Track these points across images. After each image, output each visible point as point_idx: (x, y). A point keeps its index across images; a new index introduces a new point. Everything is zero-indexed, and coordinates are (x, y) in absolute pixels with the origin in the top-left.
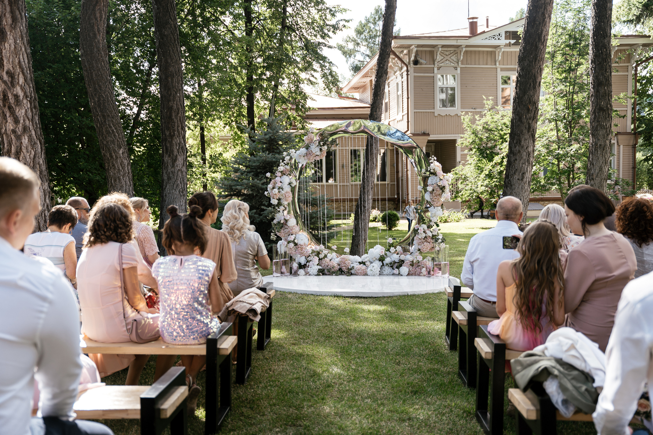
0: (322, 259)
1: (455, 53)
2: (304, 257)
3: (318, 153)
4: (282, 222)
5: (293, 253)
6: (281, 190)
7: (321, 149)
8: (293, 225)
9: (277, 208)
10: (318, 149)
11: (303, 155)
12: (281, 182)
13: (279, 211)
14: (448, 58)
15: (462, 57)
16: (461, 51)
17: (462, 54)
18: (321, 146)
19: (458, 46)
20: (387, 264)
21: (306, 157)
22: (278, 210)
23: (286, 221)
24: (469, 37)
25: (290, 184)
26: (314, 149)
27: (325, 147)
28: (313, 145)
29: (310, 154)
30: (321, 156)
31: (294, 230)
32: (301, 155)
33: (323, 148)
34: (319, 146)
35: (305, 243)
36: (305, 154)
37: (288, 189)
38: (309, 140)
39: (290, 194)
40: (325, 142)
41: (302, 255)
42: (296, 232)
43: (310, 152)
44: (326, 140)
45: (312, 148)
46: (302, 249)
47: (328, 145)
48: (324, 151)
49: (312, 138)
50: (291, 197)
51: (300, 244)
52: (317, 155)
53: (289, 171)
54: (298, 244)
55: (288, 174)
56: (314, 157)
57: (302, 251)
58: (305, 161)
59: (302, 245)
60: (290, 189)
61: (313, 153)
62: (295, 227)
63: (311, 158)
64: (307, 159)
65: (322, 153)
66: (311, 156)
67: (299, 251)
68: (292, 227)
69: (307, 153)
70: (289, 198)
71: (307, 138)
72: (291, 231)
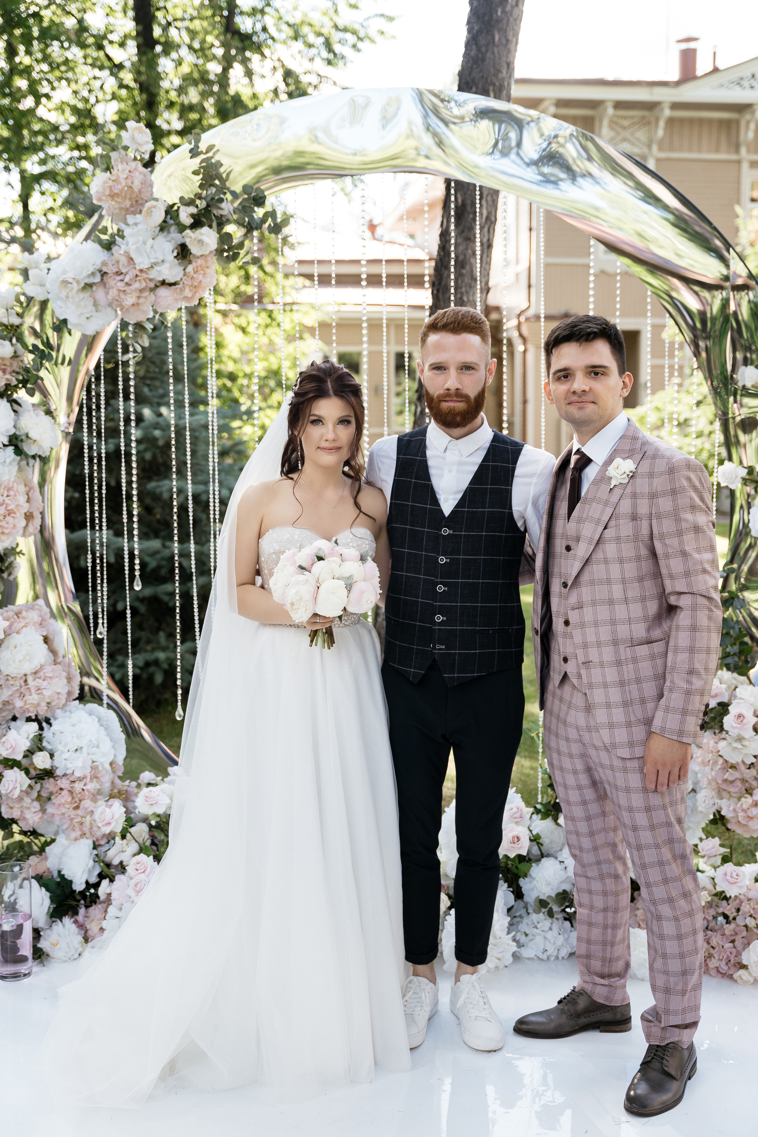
1: (644, 122)
2: (86, 844)
3: (170, 271)
5: (30, 817)
7: (183, 252)
8: (28, 668)
10: (166, 247)
11: (84, 277)
14: (627, 134)
15: (660, 133)
16: (657, 120)
17: (662, 124)
18: (182, 228)
19: (652, 106)
20: (542, 903)
21: (100, 293)
24: (678, 84)
25: (15, 442)
26: (145, 243)
27: (201, 234)
28: (136, 224)
29: (119, 273)
30: (187, 290)
31: (33, 698)
32: (71, 280)
33: (196, 242)
34: (173, 229)
35: (94, 768)
36: (93, 274)
37: (6, 468)
38: (117, 195)
39: (15, 495)
40: (208, 206)
41: (78, 833)
42: (49, 703)
43: (121, 263)
44: (213, 199)
45: (130, 244)
46: (77, 800)
47: (221, 225)
48: (200, 262)
49: (137, 185)
50: (18, 514)
51: (65, 775)
52: (163, 283)
53: (9, 369)
54: (58, 772)
55: (8, 386)
56: (141, 291)
57: (79, 812)
58: (99, 314)
59: (80, 779)
60: (15, 468)
61: (138, 268)
62: (41, 681)
63: (129, 300)
64: (110, 305)
65: (190, 269)
66: (127, 284)
67: (63, 810)
68: (26, 681)
69: (105, 269)
70: (7, 518)
71: (110, 183)
72: (18, 703)
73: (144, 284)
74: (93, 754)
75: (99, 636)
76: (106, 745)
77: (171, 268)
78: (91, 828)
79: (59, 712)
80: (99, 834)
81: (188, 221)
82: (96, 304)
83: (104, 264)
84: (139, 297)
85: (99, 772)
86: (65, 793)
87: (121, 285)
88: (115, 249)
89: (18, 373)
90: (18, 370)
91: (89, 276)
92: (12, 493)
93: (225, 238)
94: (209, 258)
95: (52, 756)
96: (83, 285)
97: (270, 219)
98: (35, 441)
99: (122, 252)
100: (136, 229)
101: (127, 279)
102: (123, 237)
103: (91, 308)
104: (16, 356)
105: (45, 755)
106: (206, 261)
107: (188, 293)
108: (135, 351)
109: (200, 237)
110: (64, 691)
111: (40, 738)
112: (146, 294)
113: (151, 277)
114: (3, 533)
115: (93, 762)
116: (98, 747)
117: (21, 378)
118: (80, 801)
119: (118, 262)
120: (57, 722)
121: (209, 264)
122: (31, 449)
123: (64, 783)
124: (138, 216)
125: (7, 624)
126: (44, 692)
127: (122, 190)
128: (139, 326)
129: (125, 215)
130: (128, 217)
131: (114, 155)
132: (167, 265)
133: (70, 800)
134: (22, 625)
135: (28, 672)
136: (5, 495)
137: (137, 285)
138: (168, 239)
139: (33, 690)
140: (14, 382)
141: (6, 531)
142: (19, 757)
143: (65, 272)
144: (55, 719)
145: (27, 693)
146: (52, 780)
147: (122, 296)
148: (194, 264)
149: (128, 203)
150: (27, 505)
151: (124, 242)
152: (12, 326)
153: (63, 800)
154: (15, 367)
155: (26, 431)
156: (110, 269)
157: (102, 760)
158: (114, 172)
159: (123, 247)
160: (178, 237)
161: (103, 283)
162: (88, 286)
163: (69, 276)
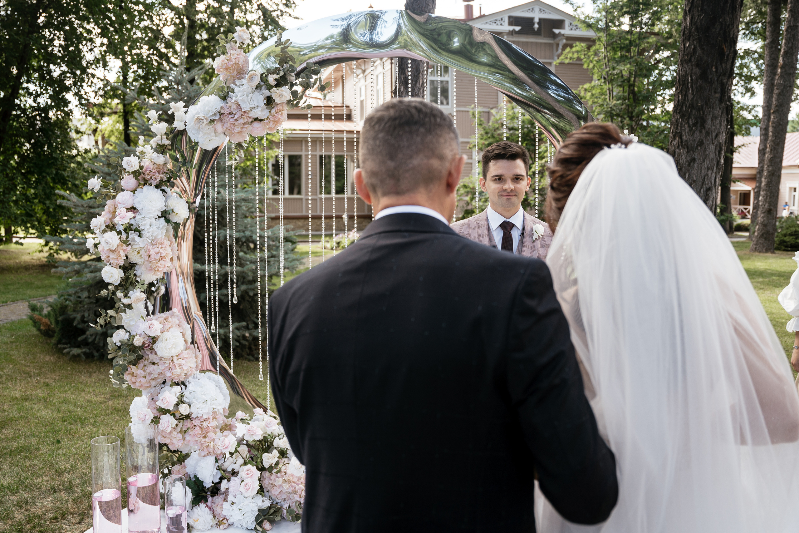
0: (271, 468)
2: (211, 459)
3: (261, 112)
4: (138, 342)
5: (176, 443)
6: (133, 235)
7: (269, 101)
8: (174, 352)
9: (120, 294)
10: (259, 99)
11: (209, 116)
12: (133, 209)
13: (129, 306)
18: (269, 87)
21: (219, 126)
22: (126, 301)
23: (154, 340)
25: (165, 215)
26: (247, 96)
27: (282, 91)
28: (242, 85)
29: (231, 113)
30: (271, 123)
31: (178, 371)
32: (202, 118)
33: (278, 95)
34: (264, 87)
35: (214, 412)
36: (215, 114)
37: (160, 231)
38: (230, 68)
39: (165, 247)
40: (285, 74)
41: (206, 453)
42: (186, 374)
43: (232, 108)
44: (288, 70)
45: (239, 96)
46: (205, 432)
47: (292, 85)
48: (279, 106)
49: (241, 63)
50: (167, 259)
51: (197, 417)
52: (256, 119)
53: (162, 171)
54: (193, 416)
55: (161, 181)
56: (244, 124)
57: (207, 440)
58: (216, 138)
59: (206, 420)
60: (165, 231)
61: (243, 110)
62: (181, 360)
63: (237, 130)
64: (223, 132)
65: (273, 111)
66: (236, 120)
67: (197, 439)
68: (172, 360)
69: (222, 111)
70: (161, 261)
71: (226, 61)
72: (168, 374)
73: (246, 120)
74: (213, 404)
75: (213, 331)
76: (221, 398)
77: (262, 110)
78: (214, 448)
79: (190, 379)
80: (219, 452)
81: (273, 83)
82: (215, 132)
83: (222, 108)
84: (242, 128)
85: (217, 415)
86: (197, 428)
87: (232, 121)
88: (228, 99)
89: (167, 173)
90: (167, 172)
91: (212, 116)
92: (163, 246)
93: (294, 93)
94: (284, 105)
95: (190, 406)
96: (209, 120)
97: (318, 82)
98: (177, 214)
99: (233, 101)
100: (242, 88)
101: (236, 117)
102: (234, 92)
103: (213, 134)
104: (165, 164)
105: (186, 405)
106: (282, 107)
107: (271, 125)
108: (236, 160)
109: (281, 92)
110: (194, 365)
111: (182, 395)
112: (247, 126)
113: (250, 116)
114: (158, 270)
115: (214, 409)
116: (216, 399)
117: (168, 176)
118: (207, 433)
119: (230, 107)
120: (190, 385)
121: (284, 108)
122: (174, 219)
123: (196, 422)
124: (243, 80)
125: (162, 326)
126: (183, 367)
127: (232, 65)
128: (239, 145)
129: (234, 80)
130: (236, 80)
131: (228, 46)
132: (260, 109)
133: (200, 432)
134: (169, 326)
135: (174, 355)
136: (160, 246)
137: (241, 121)
138: (261, 93)
139: (177, 367)
140: (165, 179)
141: (160, 269)
142: (171, 408)
143: (198, 113)
144: (189, 382)
145: (173, 367)
146: (189, 420)
147: (233, 127)
148: (276, 108)
149: (235, 73)
150: (171, 253)
151: (234, 95)
152: (164, 145)
153: (196, 433)
154: (165, 170)
155: (172, 208)
156: (226, 111)
157: (219, 408)
158: (228, 55)
159: (234, 99)
160: (267, 93)
161: (221, 120)
162: (212, 121)
163: (201, 116)
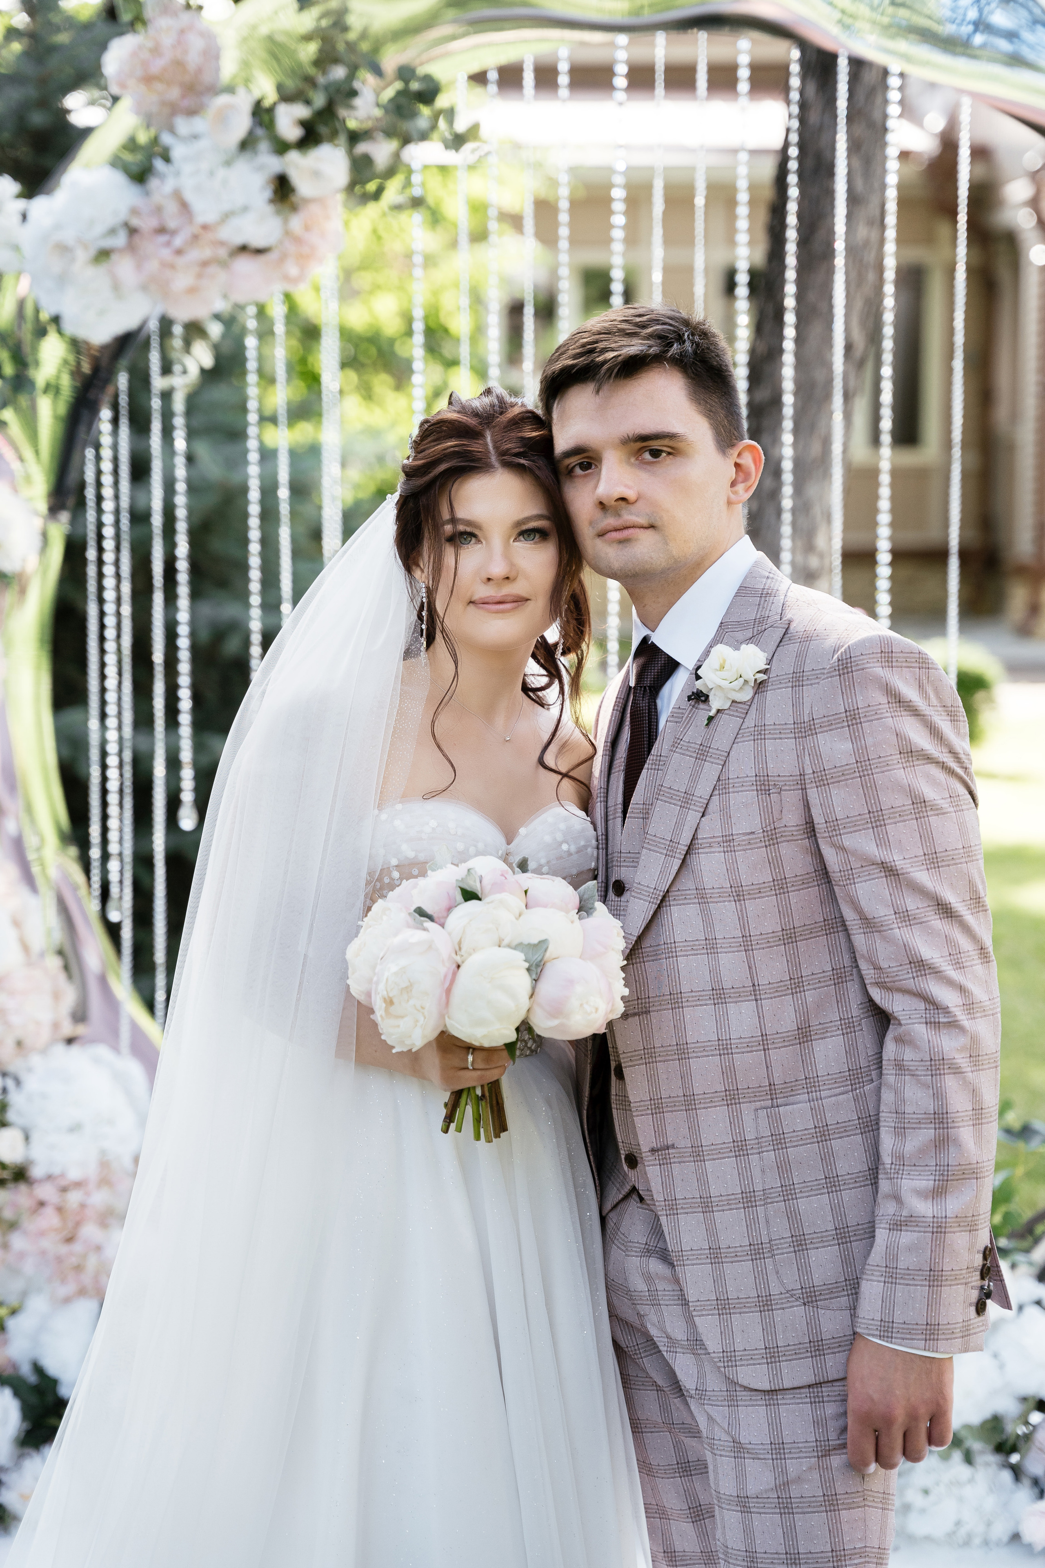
3: (258, 226)
7: (282, 190)
11: (95, 238)
18: (280, 146)
21: (126, 269)
26: (213, 175)
27: (318, 159)
28: (195, 137)
29: (161, 230)
30: (288, 263)
32: (72, 244)
33: (306, 175)
34: (264, 146)
35: (105, 1164)
36: (112, 232)
38: (157, 76)
40: (329, 101)
41: (70, 1288)
42: (19, 1041)
43: (166, 212)
44: (338, 89)
45: (183, 175)
46: (71, 1223)
47: (354, 137)
48: (313, 206)
49: (193, 58)
51: (49, 1178)
52: (244, 248)
54: (36, 1172)
56: (205, 264)
57: (75, 1247)
58: (124, 303)
59: (78, 1185)
61: (199, 221)
63: (182, 281)
64: (144, 288)
65: (296, 222)
66: (179, 252)
67: (46, 1245)
69: (135, 222)
71: (146, 53)
73: (207, 253)
74: (103, 1137)
75: (112, 916)
77: (261, 220)
79: (36, 1060)
81: (293, 133)
82: (117, 288)
83: (134, 211)
84: (199, 276)
85: (113, 1173)
86: (49, 1211)
87: (166, 254)
88: (153, 183)
91: (105, 235)
93: (363, 163)
94: (331, 202)
95: (25, 1140)
96: (92, 252)
99: (166, 189)
100: (193, 148)
101: (177, 242)
102: (167, 159)
103: (109, 293)
105: (14, 1135)
106: (327, 208)
107: (293, 266)
109: (316, 165)
110: (47, 1019)
112: (212, 269)
113: (222, 238)
115: (103, 1153)
116: (112, 1125)
118: (77, 1226)
119: (159, 209)
120: (36, 1076)
121: (332, 212)
123: (46, 1192)
124: (197, 120)
126: (11, 1017)
127: (165, 68)
129: (173, 116)
130: (179, 119)
132: (253, 215)
133: (56, 1224)
137: (195, 254)
138: (255, 166)
143: (59, 226)
144: (31, 1072)
146: (23, 1187)
147: (169, 273)
148: (303, 214)
149: (175, 94)
151: (170, 168)
153: (44, 1226)
156: (146, 224)
157: (119, 1150)
158: (152, 31)
159: (169, 180)
160: (273, 164)
161: (131, 248)
162: (103, 255)
163: (68, 236)
